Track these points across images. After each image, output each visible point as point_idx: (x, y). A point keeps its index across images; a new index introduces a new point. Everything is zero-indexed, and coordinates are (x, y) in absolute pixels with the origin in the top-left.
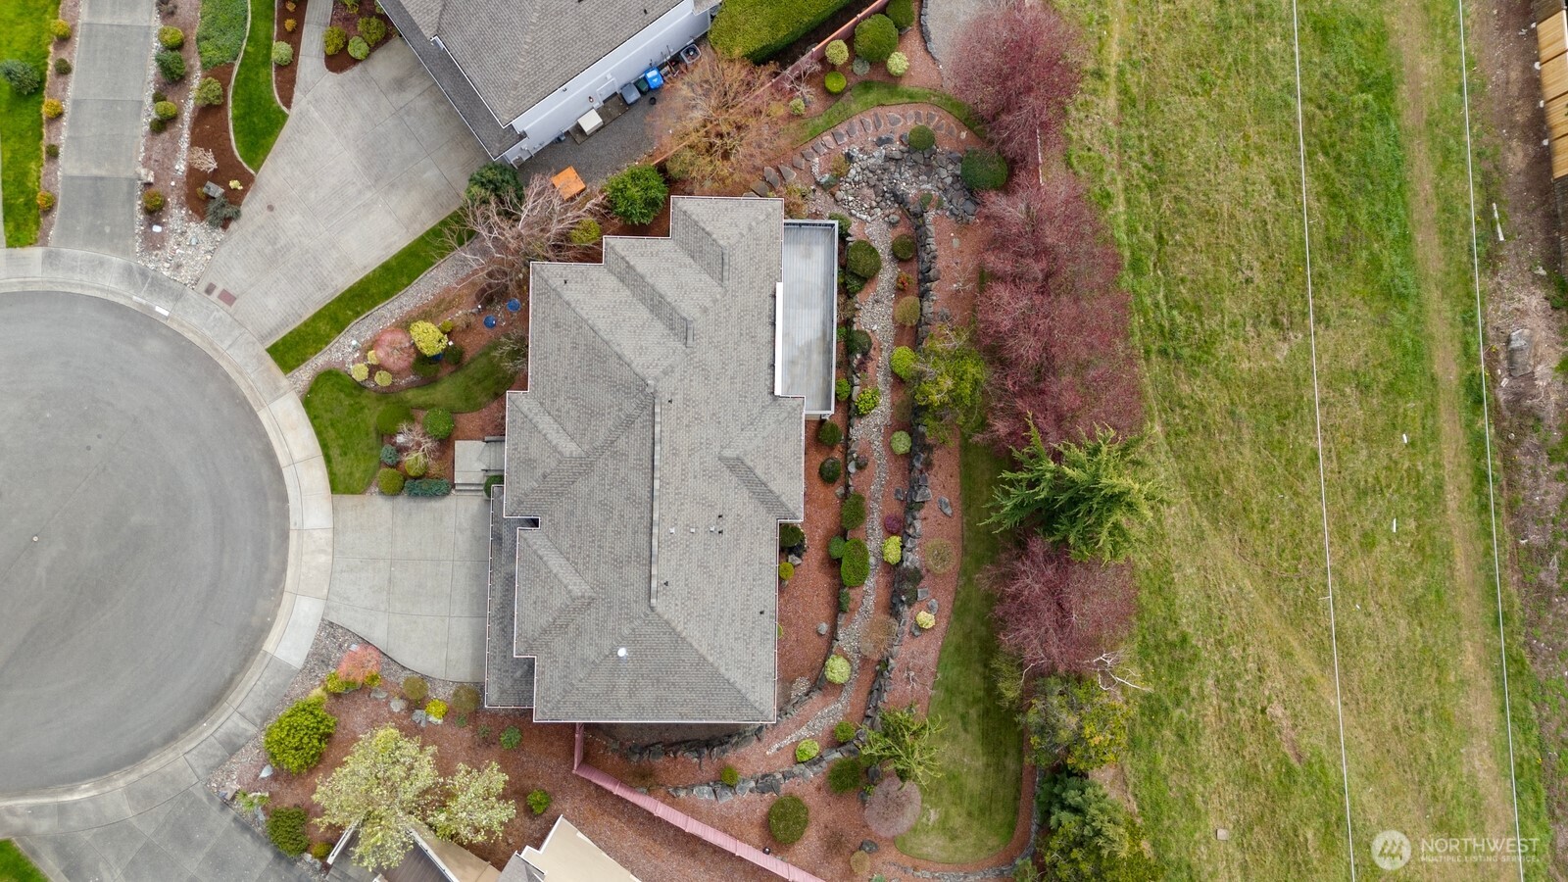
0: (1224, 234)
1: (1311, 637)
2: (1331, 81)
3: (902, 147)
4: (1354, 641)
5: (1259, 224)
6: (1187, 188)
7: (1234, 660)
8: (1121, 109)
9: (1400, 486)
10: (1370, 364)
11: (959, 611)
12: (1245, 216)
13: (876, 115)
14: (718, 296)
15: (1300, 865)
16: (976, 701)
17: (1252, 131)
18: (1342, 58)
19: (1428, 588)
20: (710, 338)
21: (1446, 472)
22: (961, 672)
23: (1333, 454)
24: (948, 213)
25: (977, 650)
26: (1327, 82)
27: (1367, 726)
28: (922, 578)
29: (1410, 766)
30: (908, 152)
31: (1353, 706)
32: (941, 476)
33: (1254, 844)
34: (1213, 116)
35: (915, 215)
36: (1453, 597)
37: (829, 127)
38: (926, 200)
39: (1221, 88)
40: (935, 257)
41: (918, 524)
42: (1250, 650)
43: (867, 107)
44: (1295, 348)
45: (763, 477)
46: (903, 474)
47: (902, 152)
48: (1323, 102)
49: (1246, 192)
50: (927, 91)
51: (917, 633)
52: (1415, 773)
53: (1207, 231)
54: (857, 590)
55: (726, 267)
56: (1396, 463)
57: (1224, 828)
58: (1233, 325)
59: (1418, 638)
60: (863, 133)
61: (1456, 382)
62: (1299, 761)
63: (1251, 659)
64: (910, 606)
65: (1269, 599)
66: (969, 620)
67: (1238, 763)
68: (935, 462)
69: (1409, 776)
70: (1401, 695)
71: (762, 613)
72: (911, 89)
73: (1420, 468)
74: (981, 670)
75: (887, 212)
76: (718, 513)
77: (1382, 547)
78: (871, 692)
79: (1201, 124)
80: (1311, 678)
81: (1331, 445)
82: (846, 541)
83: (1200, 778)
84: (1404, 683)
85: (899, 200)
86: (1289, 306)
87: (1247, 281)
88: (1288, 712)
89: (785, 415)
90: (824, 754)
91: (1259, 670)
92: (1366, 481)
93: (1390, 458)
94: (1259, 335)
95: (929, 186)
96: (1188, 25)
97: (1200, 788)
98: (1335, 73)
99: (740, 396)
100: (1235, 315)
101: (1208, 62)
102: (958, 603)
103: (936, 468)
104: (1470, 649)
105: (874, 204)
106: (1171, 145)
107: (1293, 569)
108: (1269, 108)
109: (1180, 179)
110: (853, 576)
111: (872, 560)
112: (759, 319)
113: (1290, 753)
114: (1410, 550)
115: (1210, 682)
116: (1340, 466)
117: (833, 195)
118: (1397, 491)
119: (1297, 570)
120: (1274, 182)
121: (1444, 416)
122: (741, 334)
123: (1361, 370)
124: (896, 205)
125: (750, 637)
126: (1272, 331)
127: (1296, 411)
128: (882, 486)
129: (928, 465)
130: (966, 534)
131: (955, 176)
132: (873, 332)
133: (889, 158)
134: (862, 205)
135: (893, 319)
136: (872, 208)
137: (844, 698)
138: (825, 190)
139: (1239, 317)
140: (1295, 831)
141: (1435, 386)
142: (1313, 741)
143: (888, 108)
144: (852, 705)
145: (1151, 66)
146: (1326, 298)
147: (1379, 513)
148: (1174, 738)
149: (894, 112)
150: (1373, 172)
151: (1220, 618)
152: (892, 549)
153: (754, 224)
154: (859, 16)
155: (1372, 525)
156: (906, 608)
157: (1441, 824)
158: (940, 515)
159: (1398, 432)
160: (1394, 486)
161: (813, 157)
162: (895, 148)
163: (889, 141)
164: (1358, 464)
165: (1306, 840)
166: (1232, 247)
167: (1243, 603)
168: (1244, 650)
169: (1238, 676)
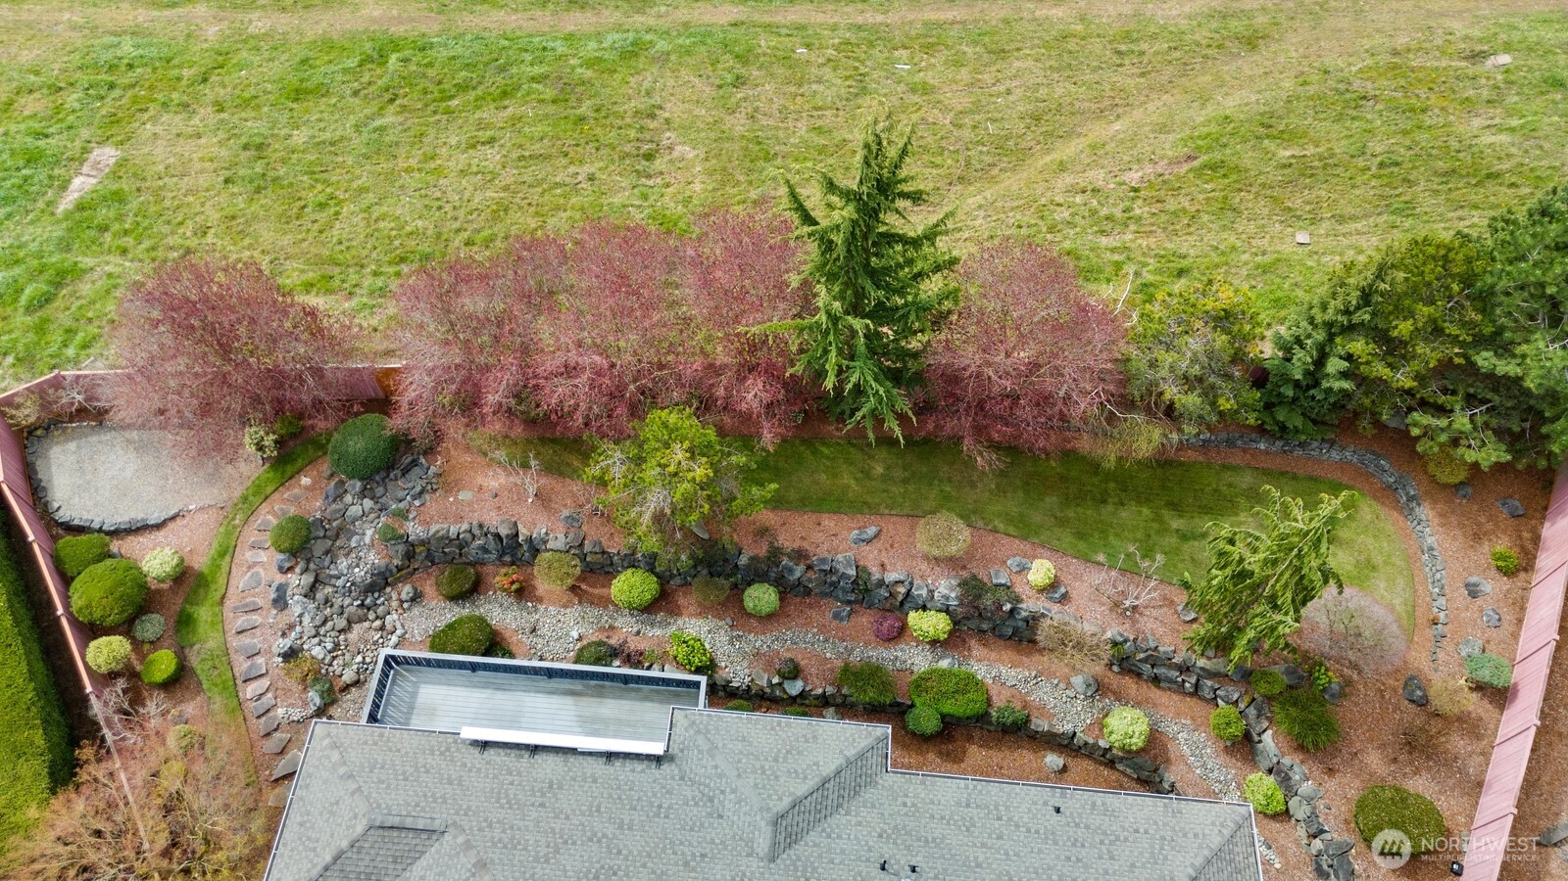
0: (526, 198)
1: (1039, 143)
2: (364, 88)
3: (298, 570)
4: (1041, 105)
5: (523, 163)
6: (458, 231)
7: (1073, 215)
8: (330, 292)
9: (856, 59)
10: (710, 74)
11: (1025, 530)
12: (509, 176)
13: (235, 610)
14: (460, 840)
15: (1326, 164)
16: (1158, 518)
17: (402, 164)
18: (339, 77)
19: (975, 43)
20: (537, 860)
21: (843, 22)
22: (1117, 535)
23: (815, 113)
24: (417, 503)
25: (1080, 510)
26: (366, 91)
27: (1143, 98)
28: (974, 577)
29: (1185, 64)
30: (308, 561)
31: (1120, 110)
32: (819, 537)
33: (1308, 208)
34: (371, 197)
35: (409, 556)
36: (986, 22)
37: (232, 688)
38: (391, 537)
39: (339, 189)
40: (481, 526)
41: (891, 577)
42: (1059, 199)
43: (219, 622)
44: (682, 139)
45: (812, 783)
46: (810, 606)
47: (306, 570)
48: (387, 96)
49: (479, 172)
50: (222, 530)
51: (1063, 590)
52: (1193, 61)
53: (519, 214)
54: (993, 692)
55: (409, 822)
56: (829, 60)
57: (1293, 235)
58: (645, 197)
59: (1033, 52)
60: (257, 632)
61: (741, 8)
62: (1196, 158)
63: (1071, 199)
64: (1018, 600)
65: (993, 181)
66: (1037, 518)
67: (1205, 218)
68: (796, 546)
69: (1198, 67)
70: (1102, 69)
71: (1058, 810)
72: (213, 552)
73: (837, 41)
74: (1110, 508)
75: (395, 604)
76: (876, 871)
77: (930, 77)
78: (1156, 680)
79: (377, 212)
80: (1090, 145)
81: (804, 114)
82: (913, 706)
83: (1233, 256)
84: (1088, 65)
85: (380, 582)
86: (629, 142)
87: (590, 179)
88: (1135, 167)
89: (701, 740)
90: (1265, 764)
91: (1084, 192)
92: (849, 87)
93: (823, 65)
94: (662, 173)
95: (369, 532)
96: (243, 215)
97: (1245, 257)
98: (356, 84)
99: (658, 815)
100: (633, 194)
101: (300, 199)
102: (1012, 530)
103: (806, 545)
104: (1044, 11)
105: (378, 623)
106: (397, 243)
107: (955, 156)
108: (380, 148)
109: (445, 237)
110: (970, 696)
111: (944, 664)
112: (519, 774)
113: (1186, 167)
114: (932, 55)
115: (1104, 241)
116: (831, 108)
117: (346, 688)
118: (862, 62)
119: (957, 151)
120: (474, 146)
121: (779, 19)
122: (542, 805)
123: (718, 82)
124: (388, 589)
125: (1105, 833)
126: (658, 162)
127: (760, 143)
128: (826, 640)
129: (800, 555)
130: (905, 512)
131: (362, 495)
132: (580, 638)
133: (310, 592)
134: (375, 643)
135: (565, 606)
136: (382, 628)
137: (1170, 728)
138: (334, 702)
139: (636, 191)
140: (1285, 166)
141: (743, 23)
142: (1169, 146)
143: (231, 591)
144: (1178, 715)
145: (282, 257)
146: (626, 107)
147: (887, 78)
148: (1183, 281)
149: (240, 581)
150: (485, 59)
151: (1020, 227)
152: (930, 623)
153: (342, 771)
154: (60, 611)
155: (902, 85)
156: (1023, 606)
157: (1249, 44)
158: (878, 544)
159: (793, 56)
160: (857, 64)
161: (275, 718)
162: (297, 581)
163: (281, 590)
164: (828, 92)
165: (1293, 156)
166: (544, 191)
167: (999, 204)
168: (1059, 205)
169: (1094, 212)
